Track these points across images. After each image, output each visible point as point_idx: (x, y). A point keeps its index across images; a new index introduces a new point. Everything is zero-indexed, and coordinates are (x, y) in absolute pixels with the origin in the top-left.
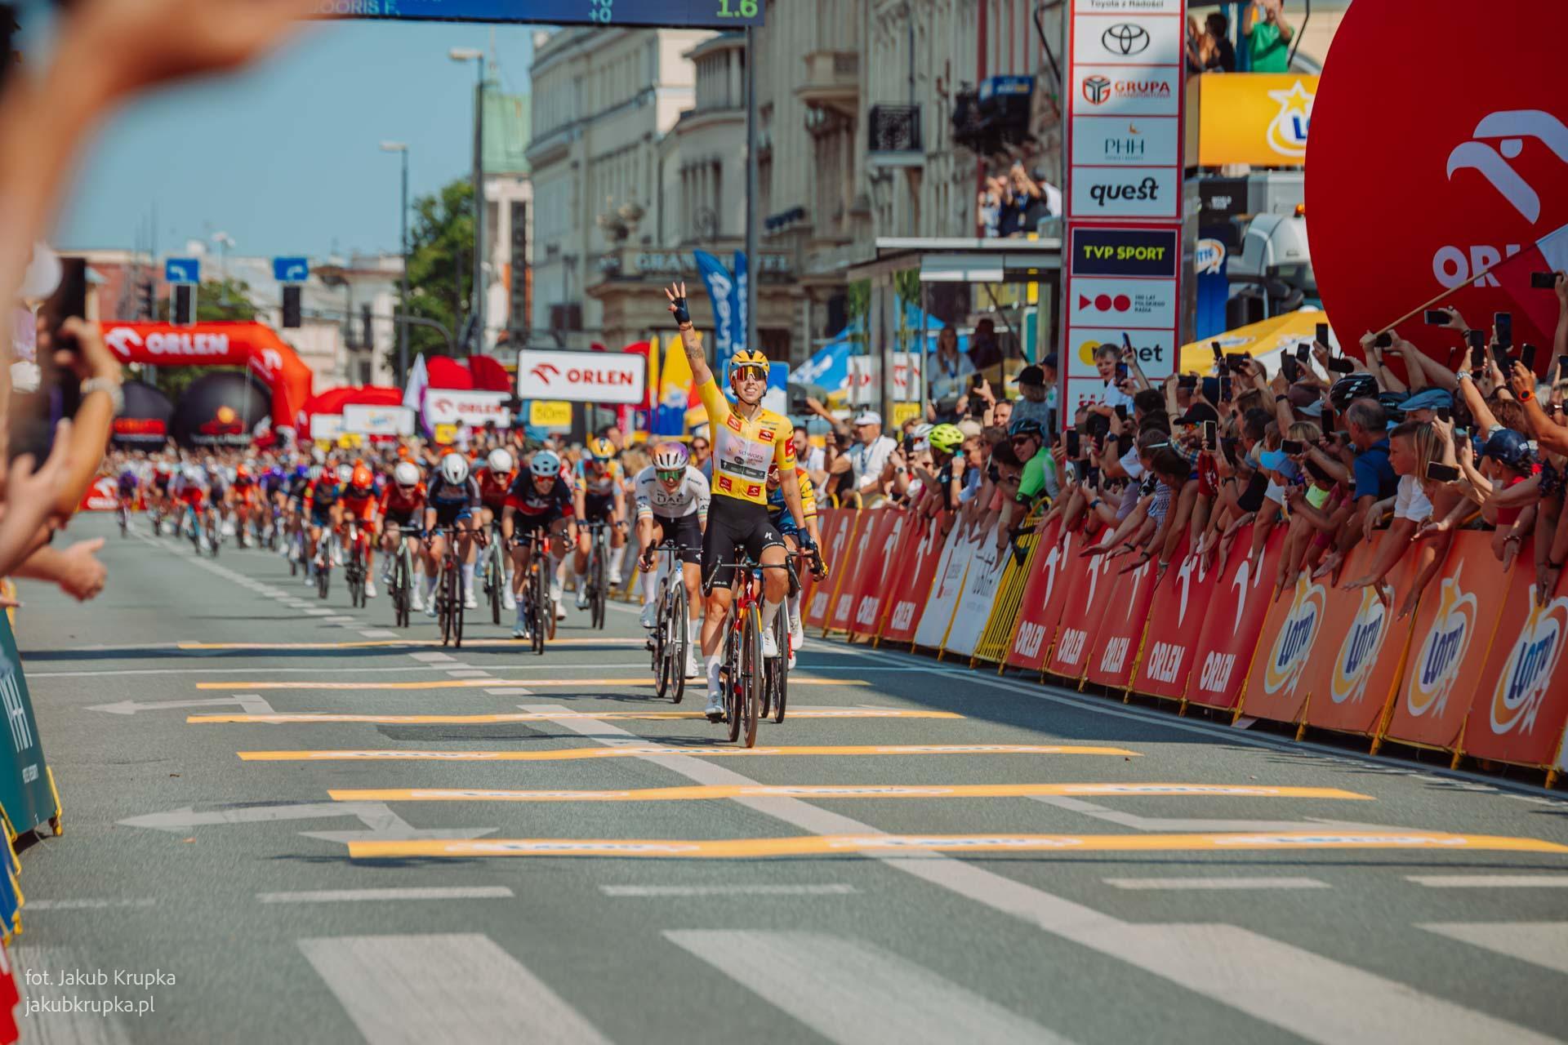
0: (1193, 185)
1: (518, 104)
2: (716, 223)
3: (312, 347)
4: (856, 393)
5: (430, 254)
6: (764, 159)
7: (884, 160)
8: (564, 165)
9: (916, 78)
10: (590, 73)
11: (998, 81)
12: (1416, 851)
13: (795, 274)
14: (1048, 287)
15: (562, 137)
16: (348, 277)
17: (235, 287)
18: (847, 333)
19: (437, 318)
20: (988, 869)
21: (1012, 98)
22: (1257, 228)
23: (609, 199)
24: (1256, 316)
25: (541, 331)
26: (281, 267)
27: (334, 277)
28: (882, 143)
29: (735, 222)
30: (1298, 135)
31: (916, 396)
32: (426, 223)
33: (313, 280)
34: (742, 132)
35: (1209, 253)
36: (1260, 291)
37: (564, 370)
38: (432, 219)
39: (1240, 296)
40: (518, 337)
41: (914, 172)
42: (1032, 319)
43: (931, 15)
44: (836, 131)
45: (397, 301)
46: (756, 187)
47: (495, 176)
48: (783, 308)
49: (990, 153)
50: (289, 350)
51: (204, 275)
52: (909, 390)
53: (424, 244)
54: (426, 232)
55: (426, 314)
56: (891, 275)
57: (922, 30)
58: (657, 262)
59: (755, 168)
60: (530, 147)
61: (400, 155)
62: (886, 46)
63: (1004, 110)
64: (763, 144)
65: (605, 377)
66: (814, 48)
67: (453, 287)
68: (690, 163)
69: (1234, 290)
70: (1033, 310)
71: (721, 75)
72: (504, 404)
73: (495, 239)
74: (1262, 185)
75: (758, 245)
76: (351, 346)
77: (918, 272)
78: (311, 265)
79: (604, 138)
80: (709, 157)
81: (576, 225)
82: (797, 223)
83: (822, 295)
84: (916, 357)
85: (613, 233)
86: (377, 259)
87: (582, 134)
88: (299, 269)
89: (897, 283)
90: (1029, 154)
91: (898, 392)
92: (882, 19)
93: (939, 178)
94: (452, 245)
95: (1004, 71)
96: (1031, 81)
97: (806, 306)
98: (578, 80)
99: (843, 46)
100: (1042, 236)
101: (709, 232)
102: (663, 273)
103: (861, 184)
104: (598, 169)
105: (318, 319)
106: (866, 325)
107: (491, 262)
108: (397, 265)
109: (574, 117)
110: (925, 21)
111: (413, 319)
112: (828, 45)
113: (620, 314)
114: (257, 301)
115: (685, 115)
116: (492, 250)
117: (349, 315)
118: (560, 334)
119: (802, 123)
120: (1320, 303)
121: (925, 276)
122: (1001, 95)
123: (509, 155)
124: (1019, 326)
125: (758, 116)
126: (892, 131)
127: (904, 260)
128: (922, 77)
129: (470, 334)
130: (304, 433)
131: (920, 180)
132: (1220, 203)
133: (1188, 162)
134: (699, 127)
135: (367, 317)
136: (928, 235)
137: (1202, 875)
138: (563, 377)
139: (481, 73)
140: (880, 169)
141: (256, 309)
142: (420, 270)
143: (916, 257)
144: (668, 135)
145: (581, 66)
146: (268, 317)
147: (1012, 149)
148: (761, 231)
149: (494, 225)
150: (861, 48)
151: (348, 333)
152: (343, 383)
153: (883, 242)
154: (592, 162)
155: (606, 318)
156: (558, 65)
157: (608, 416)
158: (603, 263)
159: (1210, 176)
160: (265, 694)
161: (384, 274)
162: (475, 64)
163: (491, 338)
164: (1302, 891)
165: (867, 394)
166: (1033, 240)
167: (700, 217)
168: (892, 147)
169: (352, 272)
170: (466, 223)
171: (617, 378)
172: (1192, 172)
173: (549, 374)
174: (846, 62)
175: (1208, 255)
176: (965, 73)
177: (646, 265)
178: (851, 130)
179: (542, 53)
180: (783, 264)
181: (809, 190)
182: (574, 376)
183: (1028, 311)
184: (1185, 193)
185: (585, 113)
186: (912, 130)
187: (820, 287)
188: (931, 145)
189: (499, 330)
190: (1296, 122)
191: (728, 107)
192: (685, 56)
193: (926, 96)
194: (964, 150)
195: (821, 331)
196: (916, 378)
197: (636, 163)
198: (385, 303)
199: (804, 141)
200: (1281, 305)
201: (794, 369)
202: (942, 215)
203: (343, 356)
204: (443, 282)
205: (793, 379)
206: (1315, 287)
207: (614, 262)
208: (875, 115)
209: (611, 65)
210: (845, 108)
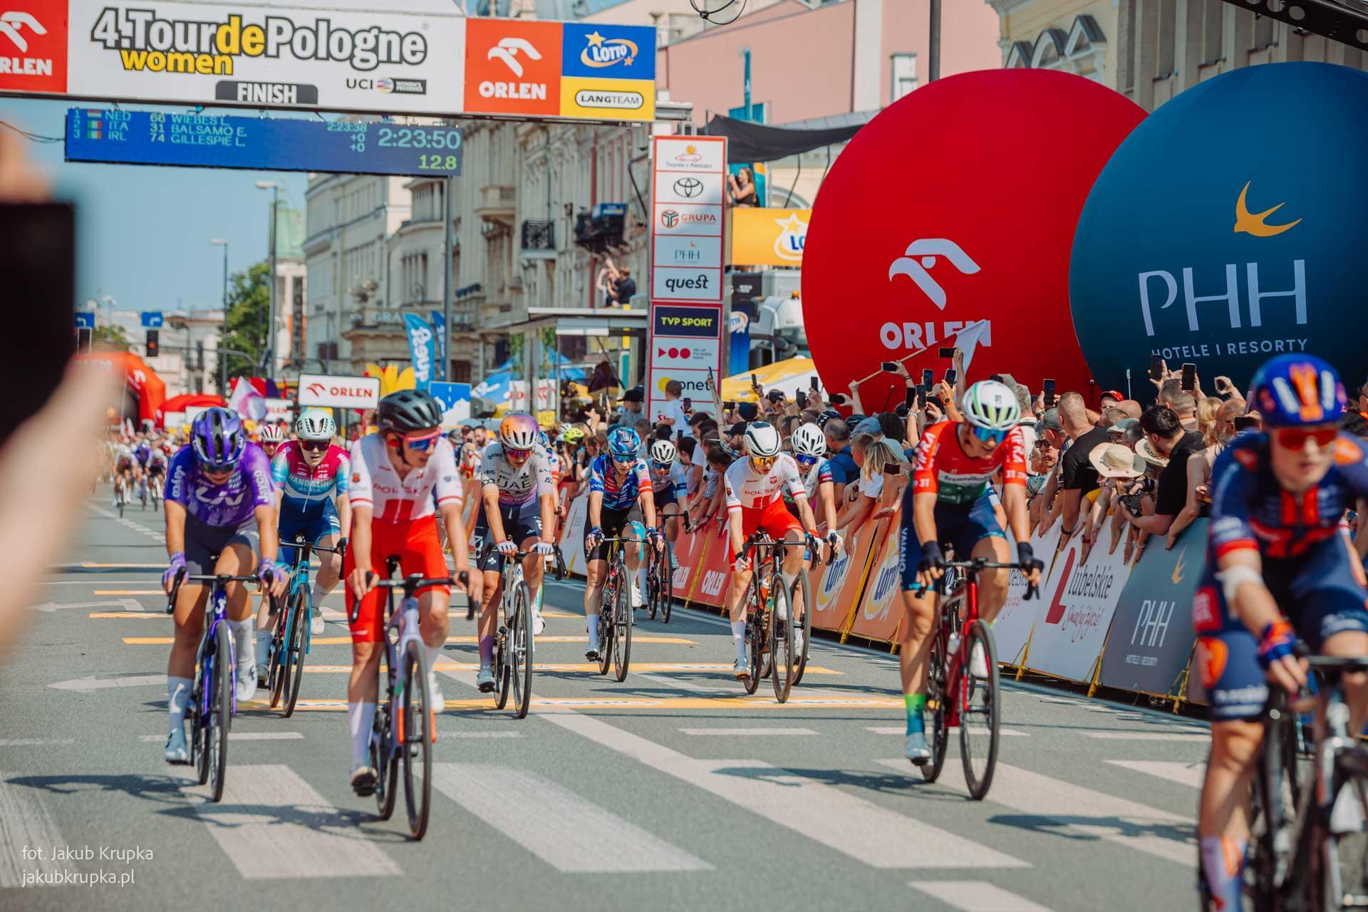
0: (729, 277)
1: (298, 215)
2: (424, 293)
3: (165, 368)
4: (514, 405)
5: (241, 309)
6: (454, 253)
7: (531, 254)
8: (327, 254)
9: (552, 204)
10: (344, 196)
11: (604, 206)
12: (872, 710)
13: (474, 326)
14: (636, 340)
15: (326, 237)
16: (188, 324)
17: (116, 330)
18: (509, 365)
19: (245, 351)
20: (604, 721)
21: (612, 217)
22: (766, 305)
23: (356, 277)
24: (767, 361)
25: (311, 360)
26: (146, 318)
27: (179, 324)
28: (530, 243)
29: (437, 292)
30: (794, 248)
31: (553, 406)
32: (239, 290)
33: (166, 325)
34: (442, 236)
35: (738, 320)
36: (770, 345)
37: (328, 388)
38: (243, 288)
39: (757, 348)
40: (296, 364)
41: (551, 263)
42: (626, 358)
43: (561, 164)
44: (501, 235)
45: (220, 339)
46: (450, 272)
47: (283, 261)
48: (468, 347)
49: (598, 252)
50: (152, 370)
51: (97, 323)
52: (549, 403)
53: (237, 303)
54: (238, 296)
55: (238, 348)
56: (537, 331)
57: (555, 173)
58: (386, 317)
59: (450, 258)
60: (305, 243)
61: (223, 248)
62: (533, 183)
63: (607, 225)
64: (454, 243)
65: (354, 392)
66: (487, 183)
67: (256, 331)
68: (408, 255)
69: (754, 344)
70: (627, 353)
71: (428, 199)
72: (289, 408)
73: (283, 300)
74: (771, 278)
75: (452, 307)
76: (190, 368)
77: (555, 328)
78: (165, 315)
79: (353, 237)
80: (420, 251)
81: (335, 293)
82: (475, 294)
83: (491, 339)
84: (552, 382)
85: (358, 299)
86: (207, 312)
87: (338, 236)
88: (157, 319)
89: (541, 336)
90: (623, 253)
91: (540, 404)
92: (530, 166)
93: (566, 267)
94: (255, 304)
95: (607, 201)
96: (625, 207)
97: (481, 346)
98: (336, 201)
99: (506, 182)
100: (632, 308)
101: (420, 299)
102: (390, 324)
103: (517, 269)
104: (349, 257)
105: (169, 350)
106: (522, 359)
107: (280, 316)
108: (221, 316)
109: (334, 224)
110: (557, 168)
111: (230, 352)
112: (496, 182)
113: (362, 349)
114: (130, 339)
115: (405, 224)
116: (281, 308)
117: (188, 349)
118: (324, 361)
119: (479, 230)
120: (809, 353)
121: (559, 332)
122: (606, 216)
123: (292, 247)
124: (617, 362)
125: (452, 226)
126: (537, 237)
127: (546, 321)
128: (556, 203)
129: (266, 361)
130: (160, 424)
131: (554, 268)
132: (745, 289)
133: (727, 263)
134: (414, 231)
135: (200, 350)
136: (559, 306)
137: (739, 727)
138: (327, 393)
139: (275, 194)
140: (529, 260)
141: (130, 344)
142: (235, 320)
143: (554, 320)
144: (394, 236)
145: (339, 192)
146: (137, 350)
147: (612, 249)
148: (453, 298)
149: (283, 292)
150: (517, 184)
151: (188, 359)
152: (184, 391)
153: (532, 310)
154: (345, 253)
155: (354, 352)
156: (322, 192)
157: (355, 417)
158: (352, 317)
159: (739, 272)
160: (137, 598)
161: (212, 322)
162: (272, 191)
163: (280, 363)
164: (802, 737)
165: (522, 405)
166: (627, 309)
167: (414, 289)
168: (537, 246)
169: (191, 320)
170: (263, 289)
171: (362, 393)
172: (728, 268)
173: (318, 390)
174: (508, 193)
175: (737, 322)
176: (582, 202)
177: (380, 319)
178: (510, 235)
179: (313, 184)
180: (466, 320)
181: (483, 274)
182: (335, 390)
183: (623, 354)
184: (724, 280)
185: (341, 222)
186: (549, 236)
187: (490, 334)
188: (561, 245)
189: (284, 359)
190: (792, 238)
191: (432, 220)
192: (405, 187)
193: (558, 214)
194: (582, 249)
195: (490, 363)
196: (553, 394)
197: (373, 253)
198: (211, 340)
199: (481, 242)
200: (782, 354)
201: (474, 386)
202: (568, 290)
203: (184, 373)
204: (249, 328)
205: (473, 393)
206: (806, 343)
207: (360, 317)
208: (526, 226)
209: (358, 191)
210: (507, 222)
